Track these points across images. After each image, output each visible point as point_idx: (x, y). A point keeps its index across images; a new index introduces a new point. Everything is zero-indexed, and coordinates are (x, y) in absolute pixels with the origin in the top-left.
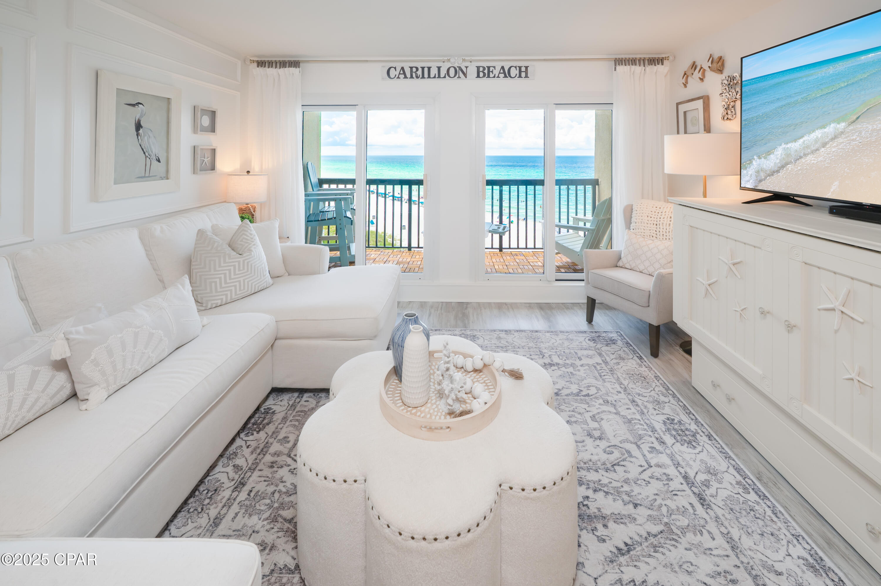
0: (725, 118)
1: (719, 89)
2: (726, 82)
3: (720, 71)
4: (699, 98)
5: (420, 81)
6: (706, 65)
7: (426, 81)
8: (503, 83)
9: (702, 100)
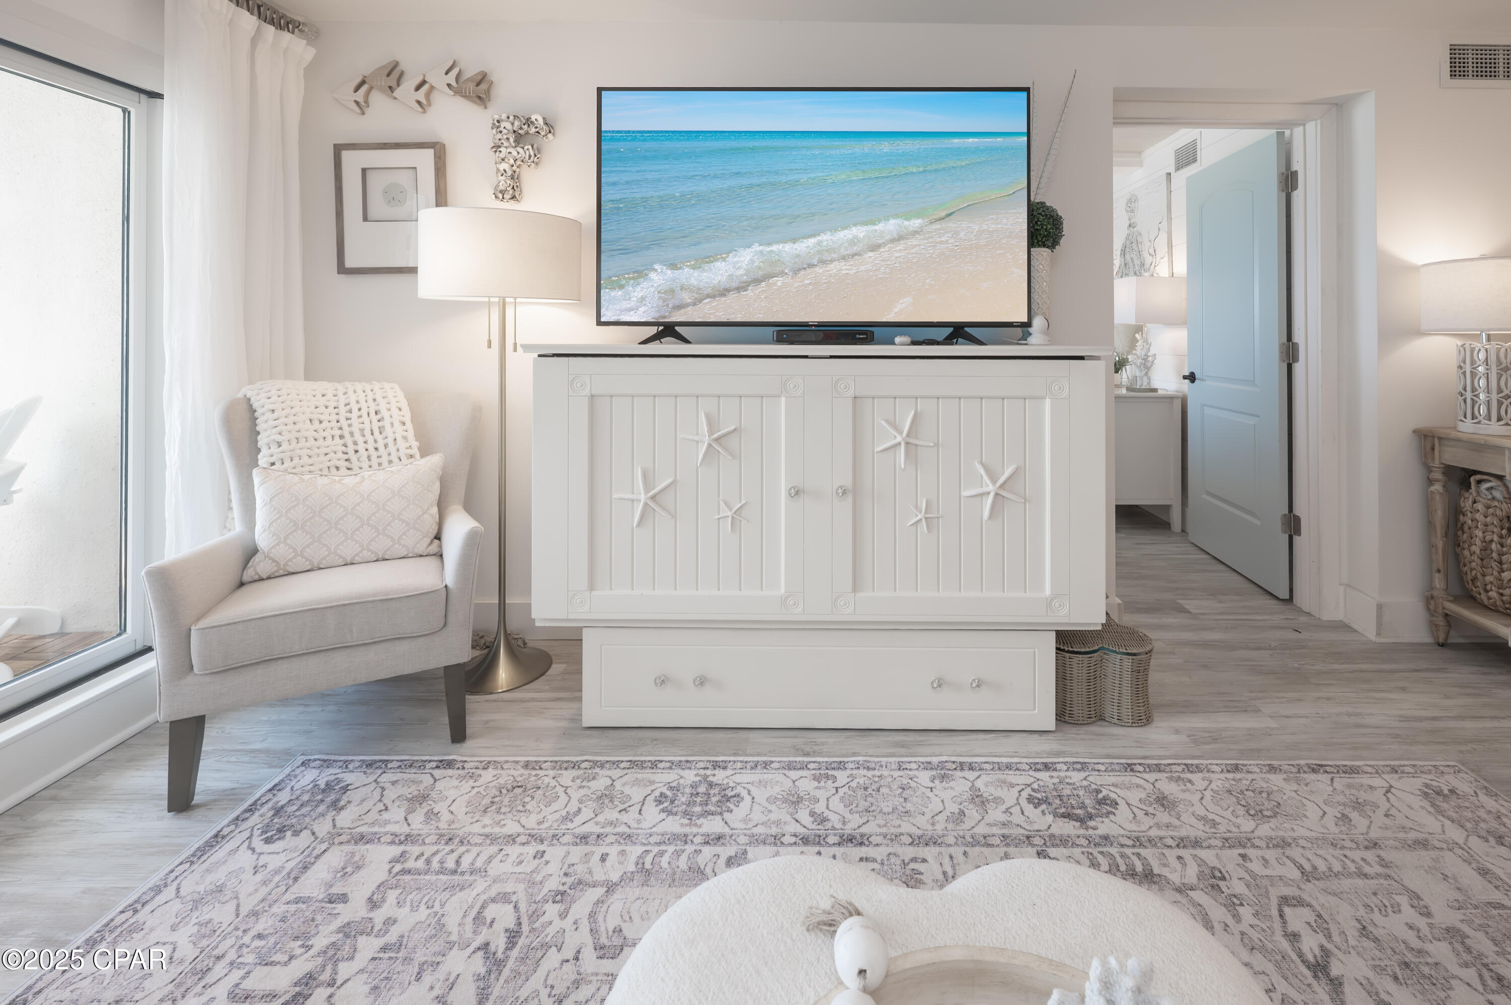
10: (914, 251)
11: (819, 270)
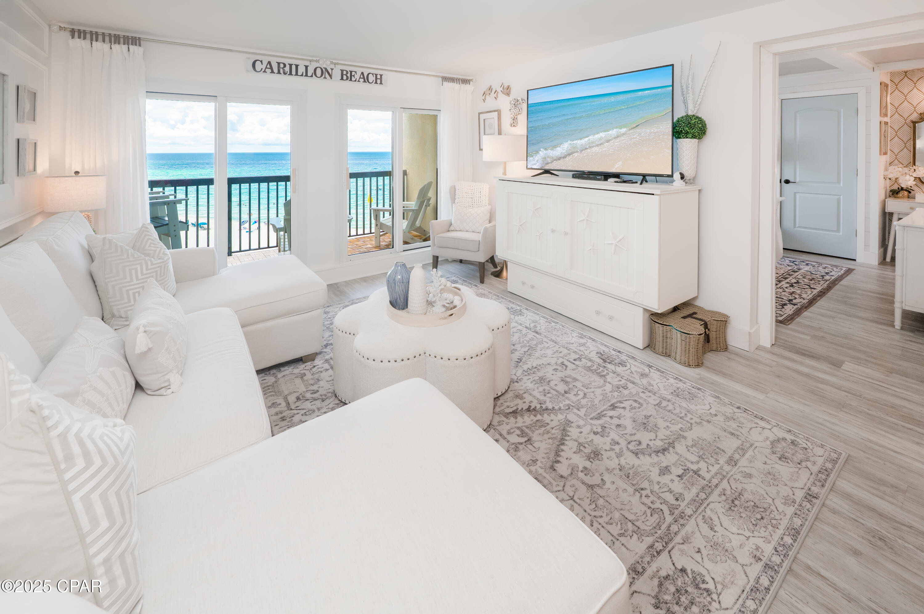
0: (513, 125)
1: (508, 106)
2: (512, 102)
3: (508, 94)
4: (495, 111)
5: (287, 77)
6: (499, 90)
7: (294, 78)
8: (361, 86)
9: (497, 113)
10: (623, 142)
11: (589, 150)
